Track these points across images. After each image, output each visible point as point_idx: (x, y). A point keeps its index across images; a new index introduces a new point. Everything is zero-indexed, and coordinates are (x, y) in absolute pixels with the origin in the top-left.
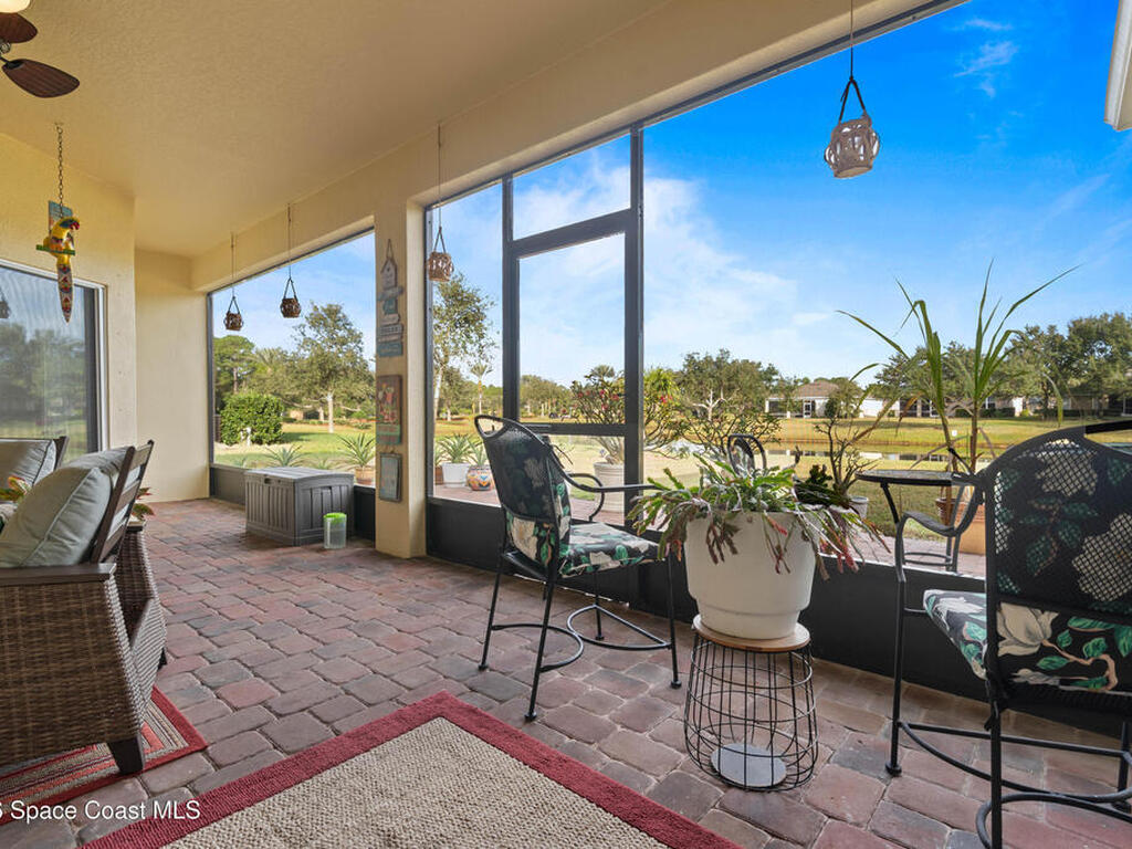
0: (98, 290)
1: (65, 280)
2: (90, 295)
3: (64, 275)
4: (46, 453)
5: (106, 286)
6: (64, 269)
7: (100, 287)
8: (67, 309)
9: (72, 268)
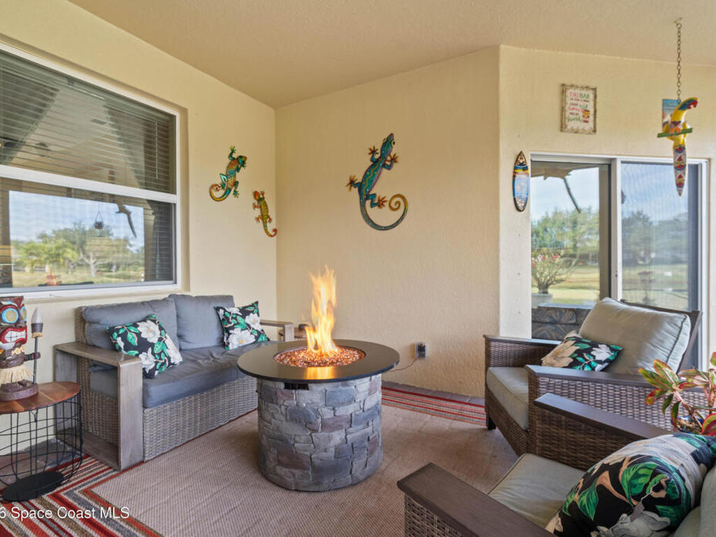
0: (701, 165)
1: (680, 159)
2: (695, 169)
3: (679, 155)
4: (681, 328)
5: (709, 160)
6: (680, 149)
7: (704, 162)
8: (680, 185)
9: (686, 147)
